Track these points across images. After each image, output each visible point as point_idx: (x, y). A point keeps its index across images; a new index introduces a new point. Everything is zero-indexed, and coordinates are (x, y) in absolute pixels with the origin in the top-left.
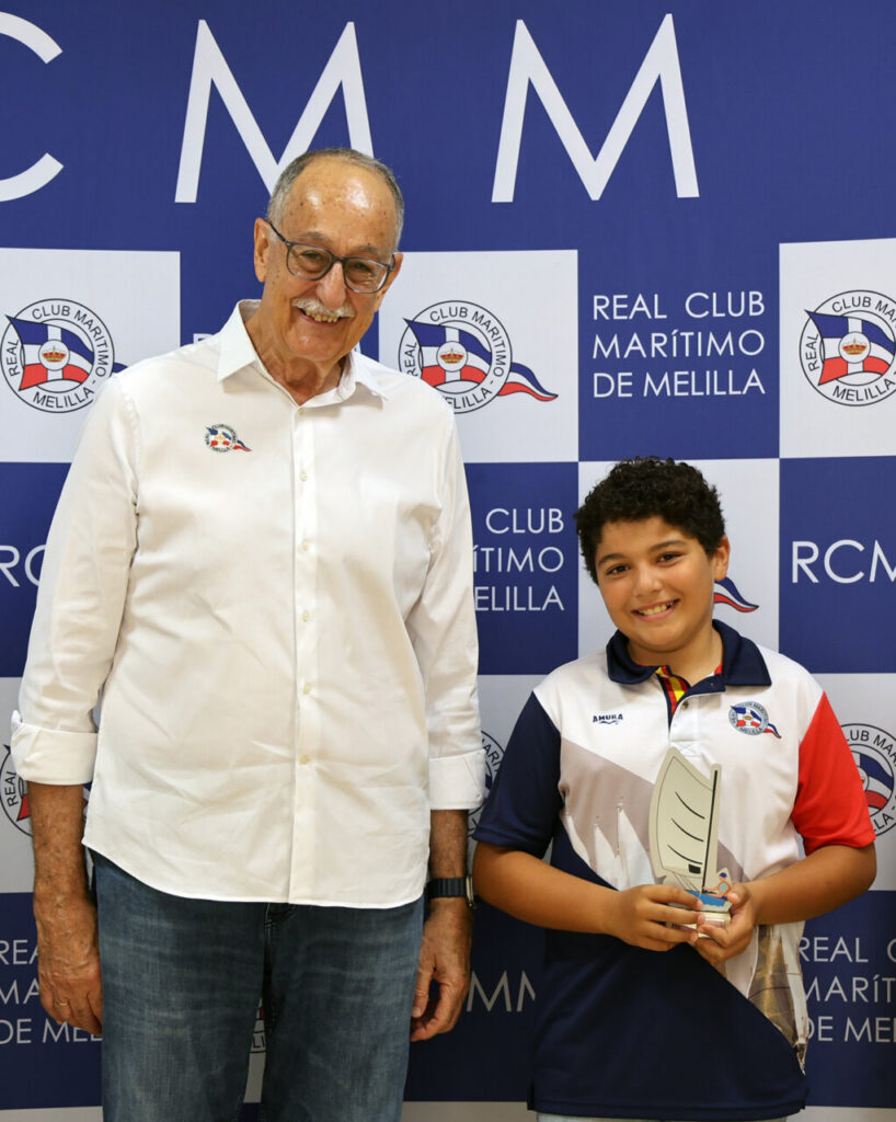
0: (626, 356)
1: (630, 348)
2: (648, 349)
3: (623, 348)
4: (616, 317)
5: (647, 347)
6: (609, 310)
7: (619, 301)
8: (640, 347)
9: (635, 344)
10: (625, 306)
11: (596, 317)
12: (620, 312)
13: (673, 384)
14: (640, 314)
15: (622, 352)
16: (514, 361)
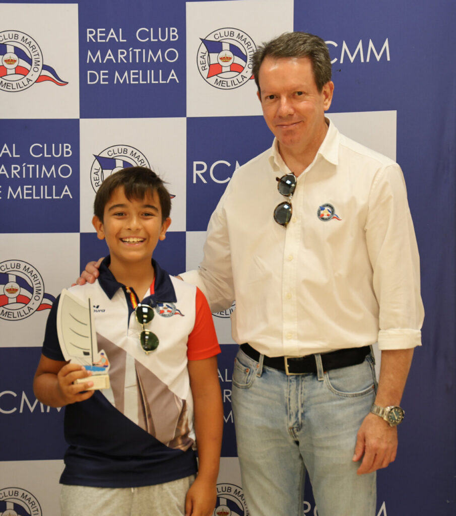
0: (105, 62)
1: (107, 57)
2: (116, 58)
3: (103, 57)
4: (99, 41)
5: (116, 57)
6: (95, 37)
7: (101, 32)
8: (112, 57)
9: (110, 55)
10: (104, 35)
11: (88, 41)
12: (101, 38)
13: (130, 77)
14: (112, 39)
15: (103, 59)
16: (44, 64)
